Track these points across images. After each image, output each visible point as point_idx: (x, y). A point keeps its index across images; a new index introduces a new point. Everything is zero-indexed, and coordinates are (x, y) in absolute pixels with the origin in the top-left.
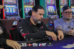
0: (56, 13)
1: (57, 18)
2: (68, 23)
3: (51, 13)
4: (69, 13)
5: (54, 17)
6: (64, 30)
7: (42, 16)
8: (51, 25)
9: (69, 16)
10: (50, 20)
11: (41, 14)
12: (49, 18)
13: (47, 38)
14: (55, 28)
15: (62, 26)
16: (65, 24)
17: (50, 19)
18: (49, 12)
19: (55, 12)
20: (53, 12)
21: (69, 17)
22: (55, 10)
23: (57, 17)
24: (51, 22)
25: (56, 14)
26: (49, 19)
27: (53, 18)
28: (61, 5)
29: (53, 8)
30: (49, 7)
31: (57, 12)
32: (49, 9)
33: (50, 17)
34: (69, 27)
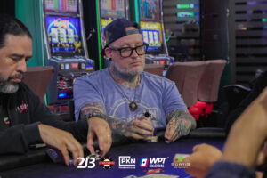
0: (81, 47)
1: (88, 69)
2: (129, 89)
3: (61, 45)
4: (132, 49)
5: (75, 62)
6: (112, 117)
7: (22, 65)
8: (62, 95)
9: (134, 64)
10: (58, 77)
11: (17, 58)
12: (52, 68)
13: (41, 153)
14: (76, 111)
15: (106, 102)
16: (116, 93)
17: (57, 73)
18: (56, 44)
19: (78, 45)
20: (70, 44)
21: (134, 68)
22: (77, 36)
23: (88, 64)
24: (64, 85)
25: (83, 54)
26: (53, 71)
27: (71, 70)
28: (102, 18)
29: (71, 28)
30: (55, 22)
31: (88, 42)
32: (54, 31)
33: (57, 66)
34: (134, 105)
